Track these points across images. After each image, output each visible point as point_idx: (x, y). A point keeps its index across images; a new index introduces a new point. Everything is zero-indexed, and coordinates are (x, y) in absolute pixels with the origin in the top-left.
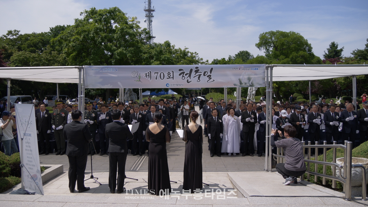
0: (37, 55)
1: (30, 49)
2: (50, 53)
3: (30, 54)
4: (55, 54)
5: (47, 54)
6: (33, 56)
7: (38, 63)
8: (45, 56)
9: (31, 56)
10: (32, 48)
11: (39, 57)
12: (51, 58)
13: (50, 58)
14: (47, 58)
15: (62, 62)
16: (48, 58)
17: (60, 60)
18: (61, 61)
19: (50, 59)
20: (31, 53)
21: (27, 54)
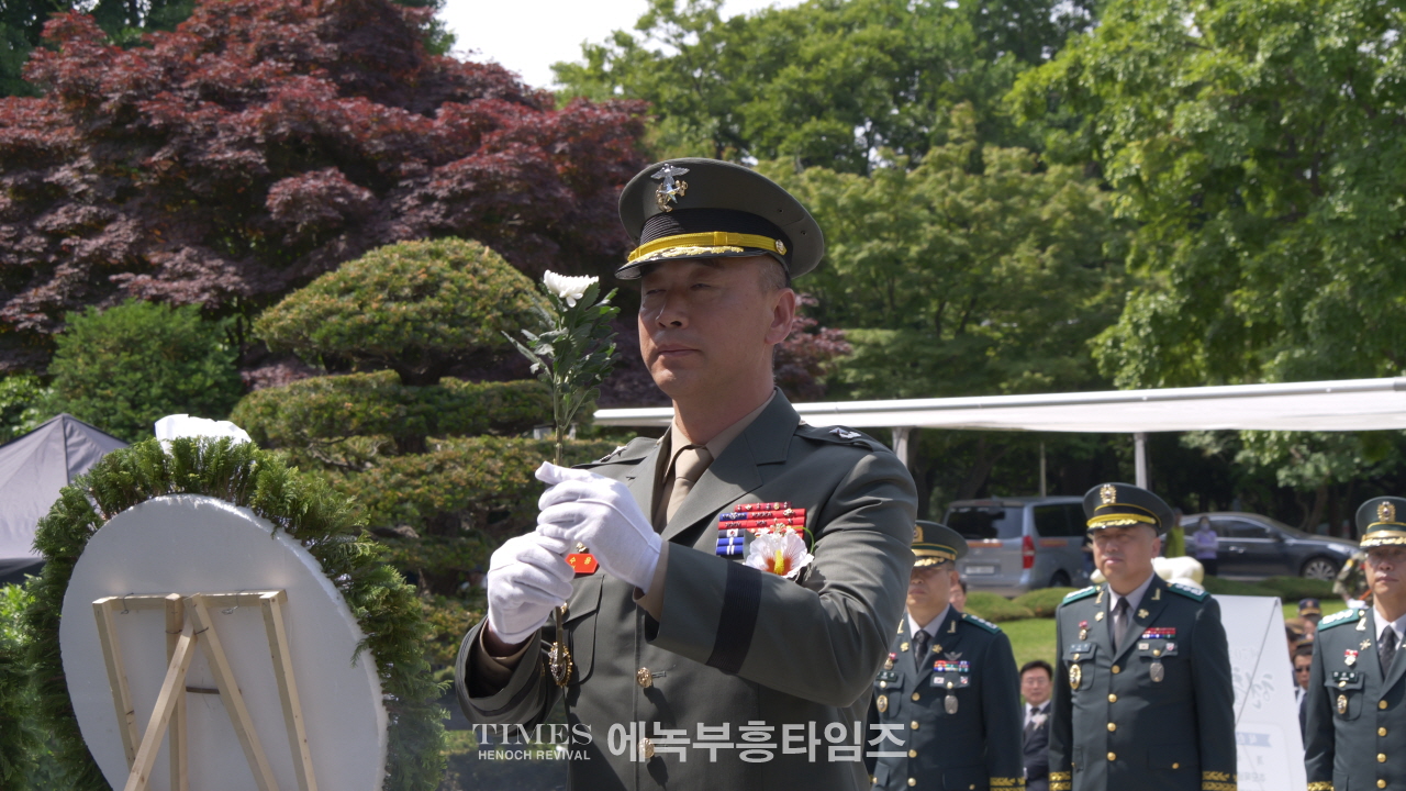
0: (883, 190)
1: (807, 128)
2: (976, 165)
3: (831, 182)
4: (1016, 171)
5: (949, 177)
6: (852, 197)
7: (889, 246)
8: (944, 194)
9: (842, 200)
10: (821, 125)
11: (893, 202)
12: (989, 205)
13: (979, 200)
14: (957, 207)
15: (1062, 230)
16: (966, 204)
17: (1056, 215)
18: (1060, 223)
19: (976, 216)
20: (841, 177)
21: (813, 179)
